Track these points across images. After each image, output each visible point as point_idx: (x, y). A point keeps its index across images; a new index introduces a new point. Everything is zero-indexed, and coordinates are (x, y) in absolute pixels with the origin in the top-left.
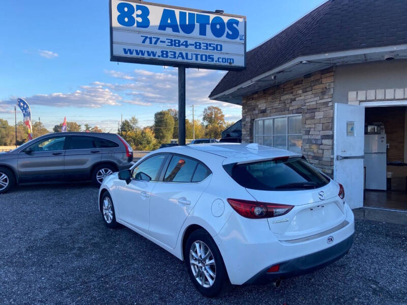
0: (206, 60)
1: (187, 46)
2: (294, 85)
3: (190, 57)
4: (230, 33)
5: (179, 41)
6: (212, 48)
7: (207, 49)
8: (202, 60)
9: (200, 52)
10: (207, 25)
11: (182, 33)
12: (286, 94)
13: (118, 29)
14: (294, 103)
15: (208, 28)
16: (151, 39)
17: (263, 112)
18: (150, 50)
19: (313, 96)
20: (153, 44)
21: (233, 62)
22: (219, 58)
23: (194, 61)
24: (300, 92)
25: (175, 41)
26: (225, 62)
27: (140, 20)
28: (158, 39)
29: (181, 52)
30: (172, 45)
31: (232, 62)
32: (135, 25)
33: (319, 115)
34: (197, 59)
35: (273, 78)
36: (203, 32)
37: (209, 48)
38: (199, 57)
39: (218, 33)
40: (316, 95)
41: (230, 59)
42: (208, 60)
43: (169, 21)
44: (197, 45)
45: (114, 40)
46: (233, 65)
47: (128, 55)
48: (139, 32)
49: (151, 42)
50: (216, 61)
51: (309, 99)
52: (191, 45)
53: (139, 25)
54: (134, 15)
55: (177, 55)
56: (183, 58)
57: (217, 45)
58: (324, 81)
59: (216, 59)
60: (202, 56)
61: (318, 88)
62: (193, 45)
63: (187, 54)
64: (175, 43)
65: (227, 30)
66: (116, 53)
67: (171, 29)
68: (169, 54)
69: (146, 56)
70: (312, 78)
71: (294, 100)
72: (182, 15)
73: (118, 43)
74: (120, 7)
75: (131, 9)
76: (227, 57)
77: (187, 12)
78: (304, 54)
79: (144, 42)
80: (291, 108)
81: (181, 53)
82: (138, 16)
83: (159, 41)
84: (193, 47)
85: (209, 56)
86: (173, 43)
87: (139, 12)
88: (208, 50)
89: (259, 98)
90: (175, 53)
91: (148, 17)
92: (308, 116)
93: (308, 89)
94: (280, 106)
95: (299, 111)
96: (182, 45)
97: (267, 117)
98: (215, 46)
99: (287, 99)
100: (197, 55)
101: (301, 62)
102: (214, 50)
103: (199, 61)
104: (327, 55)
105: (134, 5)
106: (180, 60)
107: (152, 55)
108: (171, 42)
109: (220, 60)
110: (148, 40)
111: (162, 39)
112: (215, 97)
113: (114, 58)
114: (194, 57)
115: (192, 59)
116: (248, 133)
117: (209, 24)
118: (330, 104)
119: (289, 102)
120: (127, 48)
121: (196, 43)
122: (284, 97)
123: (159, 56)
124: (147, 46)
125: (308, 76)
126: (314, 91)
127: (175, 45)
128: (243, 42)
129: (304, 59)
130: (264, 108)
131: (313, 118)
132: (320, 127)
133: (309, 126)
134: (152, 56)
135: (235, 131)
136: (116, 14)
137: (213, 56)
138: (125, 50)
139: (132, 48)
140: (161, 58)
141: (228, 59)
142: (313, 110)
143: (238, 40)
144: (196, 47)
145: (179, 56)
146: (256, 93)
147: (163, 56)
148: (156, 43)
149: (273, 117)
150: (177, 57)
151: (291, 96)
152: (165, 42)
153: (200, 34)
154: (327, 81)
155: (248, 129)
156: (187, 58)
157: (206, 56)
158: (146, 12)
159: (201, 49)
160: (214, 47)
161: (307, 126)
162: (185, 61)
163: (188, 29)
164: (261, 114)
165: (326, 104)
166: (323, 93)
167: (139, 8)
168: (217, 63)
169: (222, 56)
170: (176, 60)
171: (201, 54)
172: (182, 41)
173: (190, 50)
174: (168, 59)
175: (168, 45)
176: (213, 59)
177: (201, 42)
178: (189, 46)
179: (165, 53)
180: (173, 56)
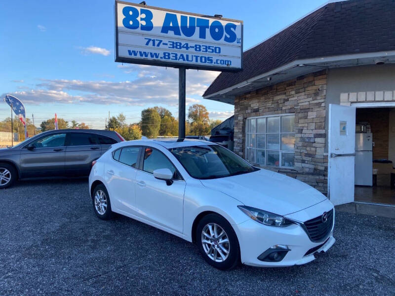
0: (205, 62)
1: (187, 48)
2: (287, 86)
3: (190, 59)
4: (228, 36)
5: (180, 44)
6: (211, 51)
7: (206, 51)
8: (201, 61)
9: (200, 54)
10: (207, 29)
11: (183, 36)
12: (279, 95)
13: (123, 32)
14: (286, 103)
15: (208, 31)
16: (154, 41)
17: (256, 111)
18: (153, 52)
19: (306, 97)
20: (156, 47)
21: (231, 64)
22: (217, 60)
23: (194, 62)
24: (293, 92)
25: (176, 43)
26: (223, 64)
27: (144, 23)
28: (161, 41)
29: (181, 53)
30: (173, 47)
31: (229, 64)
32: (140, 28)
33: (312, 115)
34: (197, 61)
35: (268, 79)
36: (202, 35)
37: (209, 50)
38: (199, 59)
39: (216, 36)
40: (308, 96)
41: (228, 61)
42: (207, 61)
43: (171, 25)
44: (197, 48)
45: (120, 42)
46: (231, 66)
47: (133, 56)
48: (143, 35)
49: (154, 45)
51: (302, 100)
52: (191, 47)
53: (143, 28)
54: (139, 19)
55: (178, 57)
56: (184, 60)
57: (216, 48)
58: (317, 82)
59: (214, 61)
61: (311, 89)
62: (193, 47)
63: (187, 56)
64: (177, 45)
65: (225, 33)
66: (121, 54)
67: (173, 32)
68: (171, 57)
69: (149, 58)
70: (305, 80)
71: (287, 100)
72: (184, 19)
73: (123, 45)
74: (125, 11)
75: (136, 13)
76: (225, 59)
77: (188, 16)
78: (300, 58)
79: (147, 44)
80: (284, 108)
81: (182, 55)
82: (142, 19)
83: (162, 43)
84: (193, 50)
85: (208, 57)
86: (174, 45)
87: (144, 16)
89: (251, 98)
90: (176, 55)
91: (151, 21)
92: (300, 115)
93: (301, 90)
94: (273, 106)
95: (291, 111)
96: (183, 47)
97: (260, 116)
98: (214, 48)
99: (280, 99)
100: (197, 57)
101: (298, 65)
102: (213, 52)
103: (199, 63)
104: (322, 59)
105: (139, 9)
106: (181, 61)
107: (155, 56)
108: (173, 45)
109: (219, 62)
110: (151, 42)
111: (165, 41)
112: (209, 96)
113: (119, 59)
114: (194, 58)
115: (192, 61)
116: (241, 131)
117: (208, 28)
118: (323, 105)
119: (282, 102)
120: (132, 49)
121: (196, 45)
122: (277, 98)
123: (161, 58)
124: (150, 48)
125: (301, 78)
126: (307, 93)
127: (177, 48)
128: (240, 45)
129: (301, 62)
130: (257, 107)
131: (306, 117)
132: (313, 126)
133: (303, 125)
134: (155, 58)
135: (224, 129)
136: (121, 17)
137: (212, 58)
138: (129, 51)
139: (136, 50)
140: (163, 60)
141: (226, 61)
142: (306, 110)
143: (235, 43)
144: (196, 50)
145: (180, 58)
146: (249, 93)
147: (165, 58)
148: (158, 45)
149: (266, 116)
150: (178, 58)
151: (283, 97)
152: (167, 44)
153: (200, 37)
154: (320, 83)
155: (241, 127)
156: (188, 60)
157: (205, 58)
158: (149, 16)
159: (201, 52)
160: (212, 50)
161: (300, 125)
162: (186, 62)
163: (189, 32)
164: (254, 113)
165: (319, 104)
166: (316, 94)
167: (143, 11)
168: (216, 64)
169: (221, 58)
170: (177, 61)
171: (200, 56)
172: (183, 43)
173: (191, 53)
174: (170, 60)
175: (170, 47)
176: (212, 61)
177: (201, 45)
178: (189, 48)
179: (167, 55)
180: (174, 58)
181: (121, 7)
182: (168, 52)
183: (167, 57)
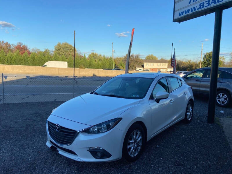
18: (192, 7)
20: (195, 2)
23: (224, 1)
47: (181, 16)
55: (210, 3)
56: (215, 3)
68: (205, 5)
79: (190, 3)
90: (209, 1)
106: (213, 5)
120: (180, 11)
123: (198, 9)
124: (192, 5)
134: (194, 11)
138: (179, 13)
139: (183, 10)
140: (199, 10)
145: (212, 3)
156: (218, 1)
162: (218, 4)
170: (210, 6)
174: (205, 8)
179: (201, 5)
180: (207, 5)
183: (202, 7)
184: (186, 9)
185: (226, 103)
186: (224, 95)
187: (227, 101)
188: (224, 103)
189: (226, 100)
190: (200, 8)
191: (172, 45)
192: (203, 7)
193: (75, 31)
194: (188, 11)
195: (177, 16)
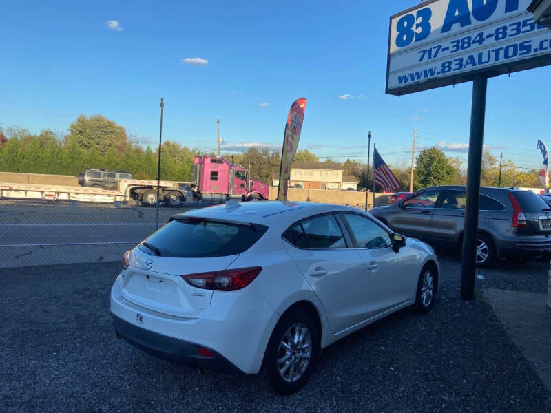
0: (515, 54)
1: (481, 41)
3: (485, 58)
5: (469, 38)
6: (528, 28)
7: (518, 31)
8: (507, 56)
9: (503, 44)
11: (474, 23)
13: (396, 54)
16: (430, 51)
18: (427, 68)
20: (433, 58)
22: (541, 43)
23: (492, 62)
25: (463, 39)
27: (419, 30)
28: (439, 47)
29: (470, 54)
30: (457, 49)
32: (414, 39)
34: (497, 58)
36: (512, 5)
37: (523, 29)
38: (502, 53)
42: (519, 52)
43: (457, 13)
44: (500, 33)
45: (391, 70)
47: (404, 84)
48: (417, 48)
49: (430, 57)
50: (536, 50)
52: (487, 37)
53: (420, 37)
54: (414, 28)
55: (464, 63)
56: (474, 64)
59: (535, 44)
60: (507, 49)
62: (492, 35)
63: (480, 55)
64: (463, 44)
66: (391, 86)
67: (458, 24)
68: (453, 66)
69: (422, 79)
73: (394, 72)
74: (400, 25)
75: (410, 20)
79: (421, 60)
81: (471, 58)
82: (418, 26)
83: (441, 50)
84: (492, 40)
85: (522, 44)
86: (460, 45)
87: (420, 20)
88: (521, 34)
90: (461, 60)
91: (429, 21)
96: (474, 42)
100: (497, 52)
102: (532, 29)
103: (502, 60)
105: (414, 13)
106: (469, 68)
107: (429, 75)
108: (457, 45)
109: (546, 45)
110: (427, 55)
111: (445, 44)
113: (388, 91)
114: (493, 55)
115: (488, 61)
120: (402, 75)
121: (497, 31)
123: (439, 73)
124: (427, 63)
127: (463, 48)
134: (429, 77)
136: (395, 34)
137: (530, 41)
138: (400, 78)
139: (407, 73)
140: (442, 75)
144: (497, 38)
145: (467, 63)
148: (435, 56)
150: (464, 65)
152: (447, 48)
153: (507, 11)
156: (480, 62)
157: (515, 46)
158: (427, 16)
159: (507, 38)
162: (478, 67)
167: (419, 14)
168: (539, 52)
170: (463, 70)
171: (504, 46)
172: (474, 36)
173: (487, 47)
174: (452, 73)
175: (451, 52)
176: (528, 49)
177: (507, 25)
178: (484, 40)
179: (446, 66)
180: (458, 66)
181: (395, 21)
182: (448, 60)
183: (446, 69)
184: (414, 71)
185: (485, 259)
186: (481, 243)
187: (487, 256)
188: (482, 259)
189: (486, 253)
190: (443, 71)
191: (369, 136)
192: (449, 70)
193: (162, 100)
194: (418, 75)
195: (394, 84)
